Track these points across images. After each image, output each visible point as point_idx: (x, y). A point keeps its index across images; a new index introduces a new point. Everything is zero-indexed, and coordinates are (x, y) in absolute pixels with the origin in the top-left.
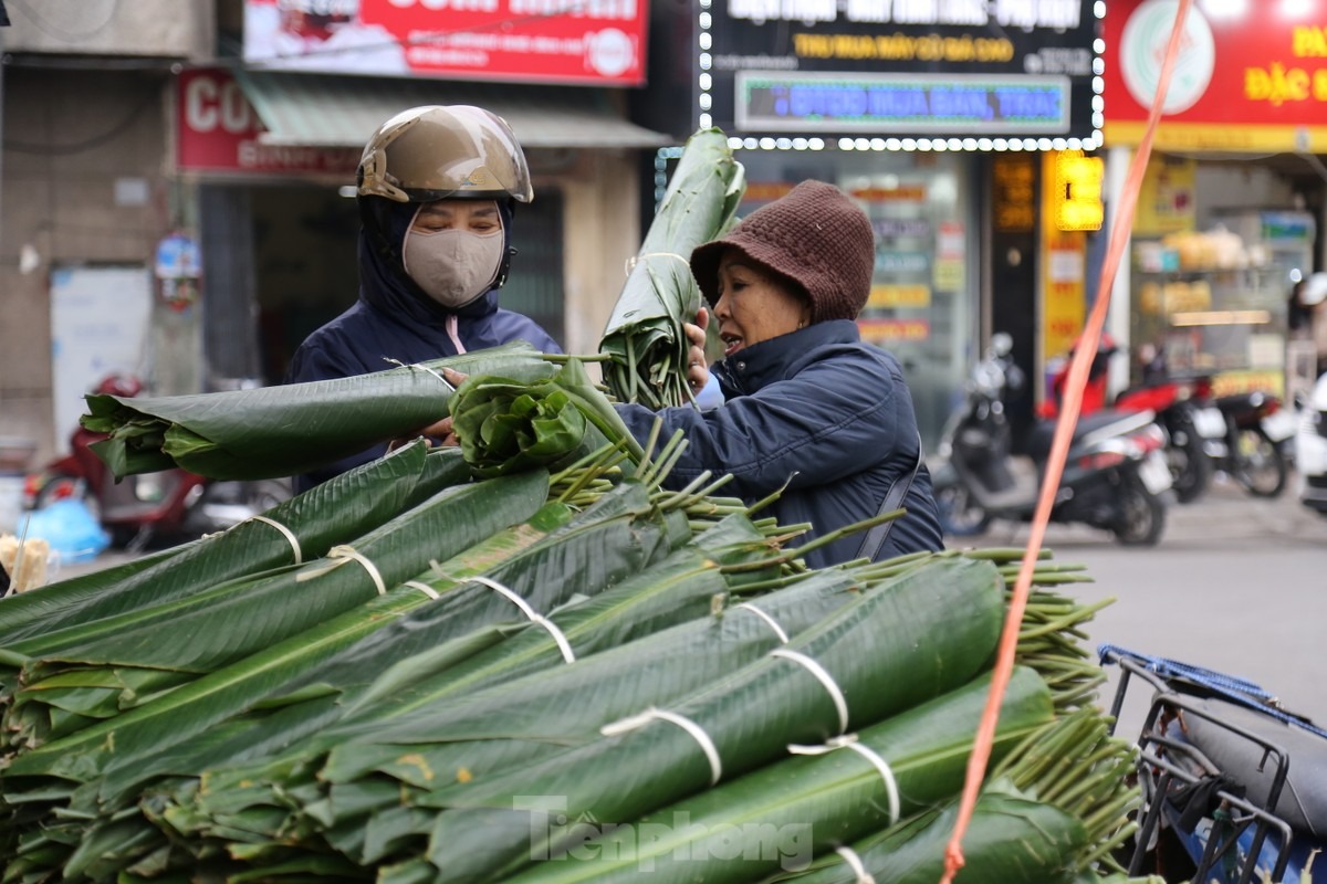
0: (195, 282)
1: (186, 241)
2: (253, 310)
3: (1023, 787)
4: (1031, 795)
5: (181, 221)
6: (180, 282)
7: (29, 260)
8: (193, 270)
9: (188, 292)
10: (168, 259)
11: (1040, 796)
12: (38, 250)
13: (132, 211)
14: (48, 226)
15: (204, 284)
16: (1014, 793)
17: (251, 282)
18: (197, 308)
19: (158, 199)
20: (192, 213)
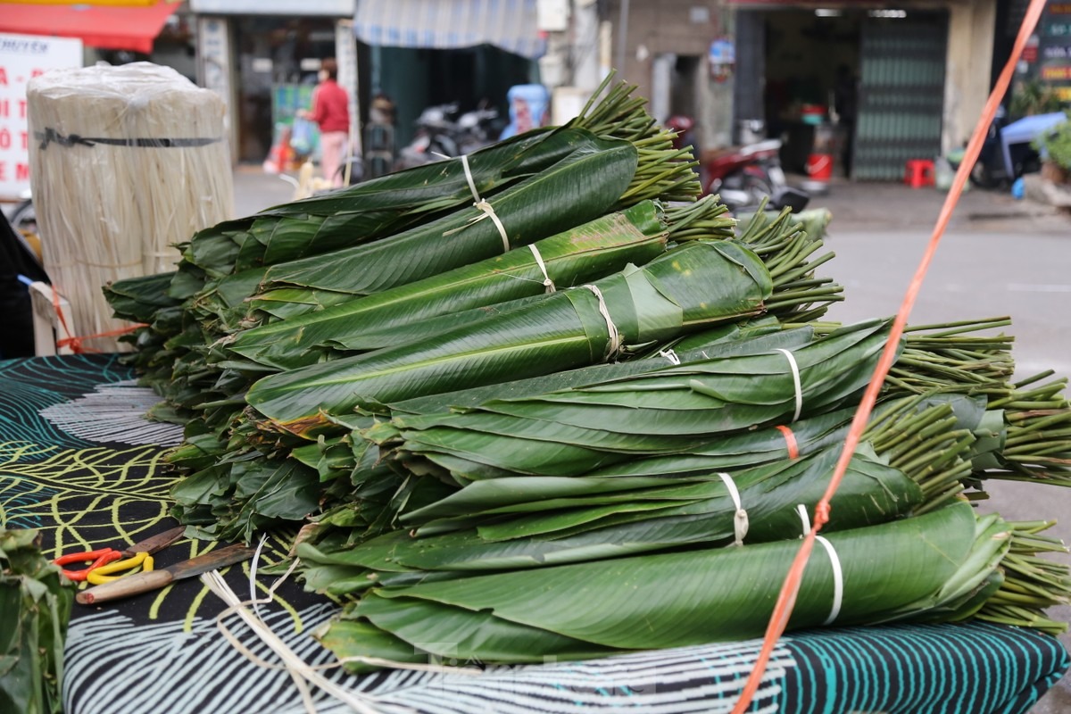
0: (731, 66)
1: (727, 42)
2: (762, 82)
3: (879, 453)
4: (884, 460)
5: (725, 31)
6: (722, 66)
7: (643, 53)
8: (731, 59)
9: (727, 72)
10: (717, 53)
11: (891, 462)
12: (648, 47)
13: (699, 25)
14: (654, 34)
15: (735, 67)
16: (873, 457)
17: (762, 65)
18: (731, 81)
19: (713, 19)
20: (732, 26)
